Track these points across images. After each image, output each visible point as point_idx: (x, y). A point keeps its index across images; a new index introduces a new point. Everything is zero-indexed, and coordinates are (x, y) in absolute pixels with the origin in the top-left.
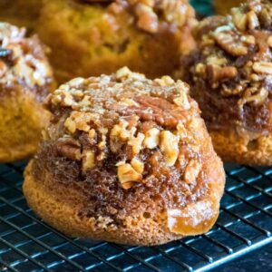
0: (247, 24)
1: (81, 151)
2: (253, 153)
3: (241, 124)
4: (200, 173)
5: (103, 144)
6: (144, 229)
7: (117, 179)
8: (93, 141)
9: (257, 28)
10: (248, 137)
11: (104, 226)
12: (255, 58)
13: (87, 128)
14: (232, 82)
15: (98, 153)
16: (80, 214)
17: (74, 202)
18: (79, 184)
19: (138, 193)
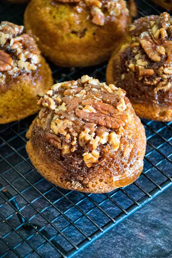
0: (160, 35)
1: (62, 144)
2: (162, 118)
3: (155, 102)
4: (133, 150)
5: (74, 143)
6: (99, 188)
7: (83, 161)
8: (69, 141)
9: (166, 37)
10: (159, 110)
11: (76, 188)
12: (165, 65)
13: (65, 133)
14: (151, 78)
15: (71, 147)
16: (61, 178)
17: (57, 171)
18: (60, 162)
19: (96, 169)
